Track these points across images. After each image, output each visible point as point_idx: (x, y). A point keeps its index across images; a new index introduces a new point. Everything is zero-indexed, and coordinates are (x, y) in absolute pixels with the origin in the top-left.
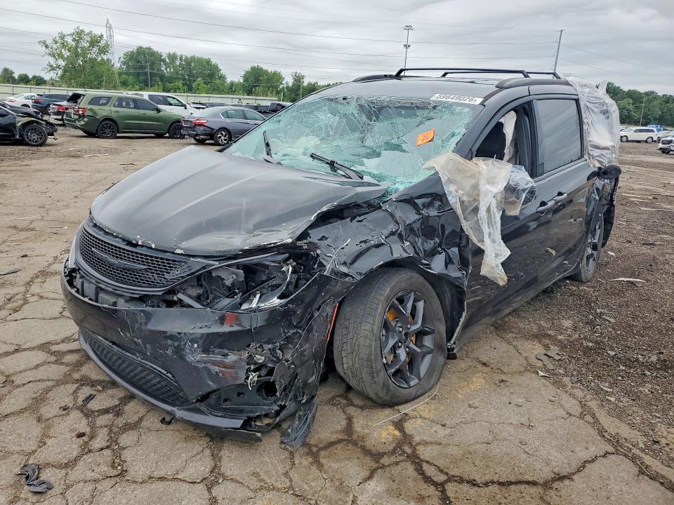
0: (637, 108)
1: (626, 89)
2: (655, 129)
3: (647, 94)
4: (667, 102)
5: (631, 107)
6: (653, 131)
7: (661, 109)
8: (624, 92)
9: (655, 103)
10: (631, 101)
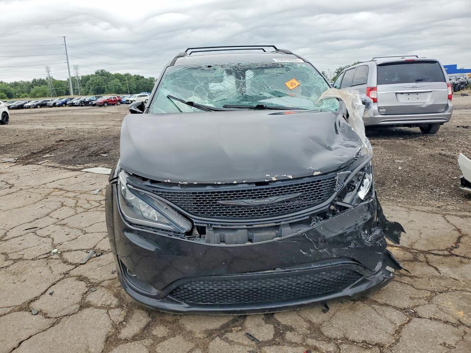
0: (123, 84)
1: (113, 73)
2: (147, 94)
3: (125, 75)
4: (138, 79)
5: (119, 84)
6: (147, 96)
7: (136, 84)
8: (113, 75)
9: (131, 80)
10: (118, 80)
